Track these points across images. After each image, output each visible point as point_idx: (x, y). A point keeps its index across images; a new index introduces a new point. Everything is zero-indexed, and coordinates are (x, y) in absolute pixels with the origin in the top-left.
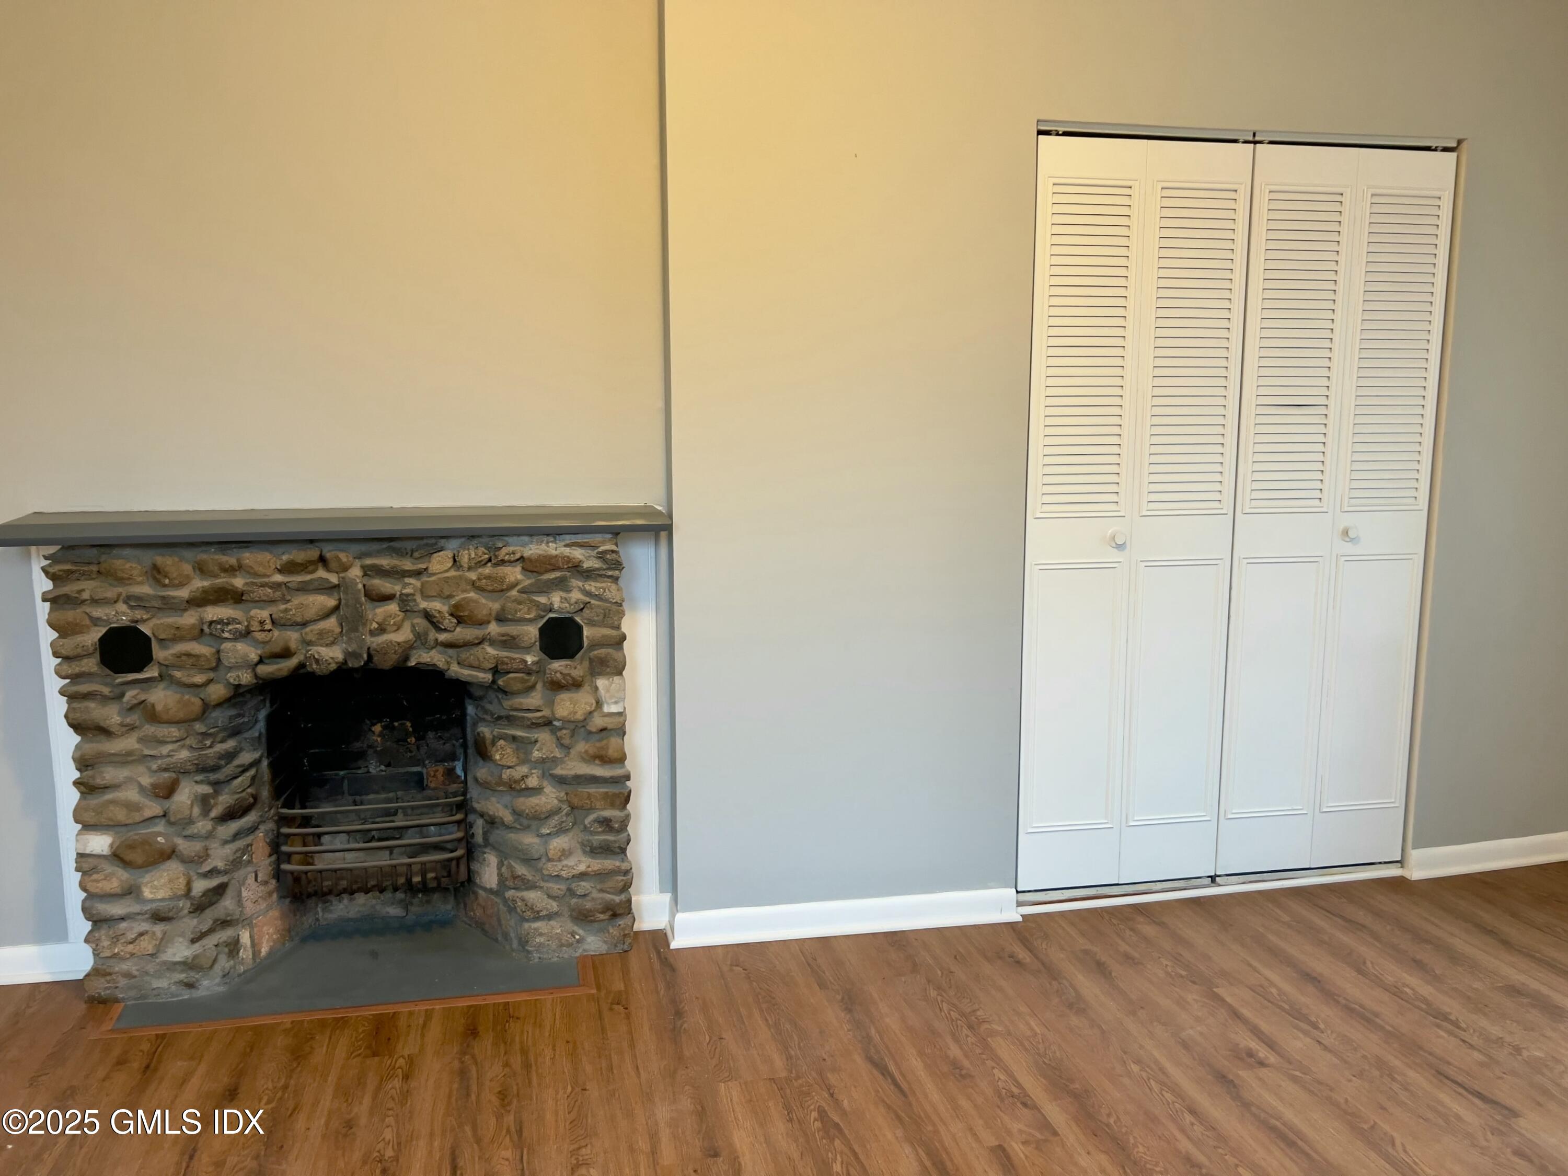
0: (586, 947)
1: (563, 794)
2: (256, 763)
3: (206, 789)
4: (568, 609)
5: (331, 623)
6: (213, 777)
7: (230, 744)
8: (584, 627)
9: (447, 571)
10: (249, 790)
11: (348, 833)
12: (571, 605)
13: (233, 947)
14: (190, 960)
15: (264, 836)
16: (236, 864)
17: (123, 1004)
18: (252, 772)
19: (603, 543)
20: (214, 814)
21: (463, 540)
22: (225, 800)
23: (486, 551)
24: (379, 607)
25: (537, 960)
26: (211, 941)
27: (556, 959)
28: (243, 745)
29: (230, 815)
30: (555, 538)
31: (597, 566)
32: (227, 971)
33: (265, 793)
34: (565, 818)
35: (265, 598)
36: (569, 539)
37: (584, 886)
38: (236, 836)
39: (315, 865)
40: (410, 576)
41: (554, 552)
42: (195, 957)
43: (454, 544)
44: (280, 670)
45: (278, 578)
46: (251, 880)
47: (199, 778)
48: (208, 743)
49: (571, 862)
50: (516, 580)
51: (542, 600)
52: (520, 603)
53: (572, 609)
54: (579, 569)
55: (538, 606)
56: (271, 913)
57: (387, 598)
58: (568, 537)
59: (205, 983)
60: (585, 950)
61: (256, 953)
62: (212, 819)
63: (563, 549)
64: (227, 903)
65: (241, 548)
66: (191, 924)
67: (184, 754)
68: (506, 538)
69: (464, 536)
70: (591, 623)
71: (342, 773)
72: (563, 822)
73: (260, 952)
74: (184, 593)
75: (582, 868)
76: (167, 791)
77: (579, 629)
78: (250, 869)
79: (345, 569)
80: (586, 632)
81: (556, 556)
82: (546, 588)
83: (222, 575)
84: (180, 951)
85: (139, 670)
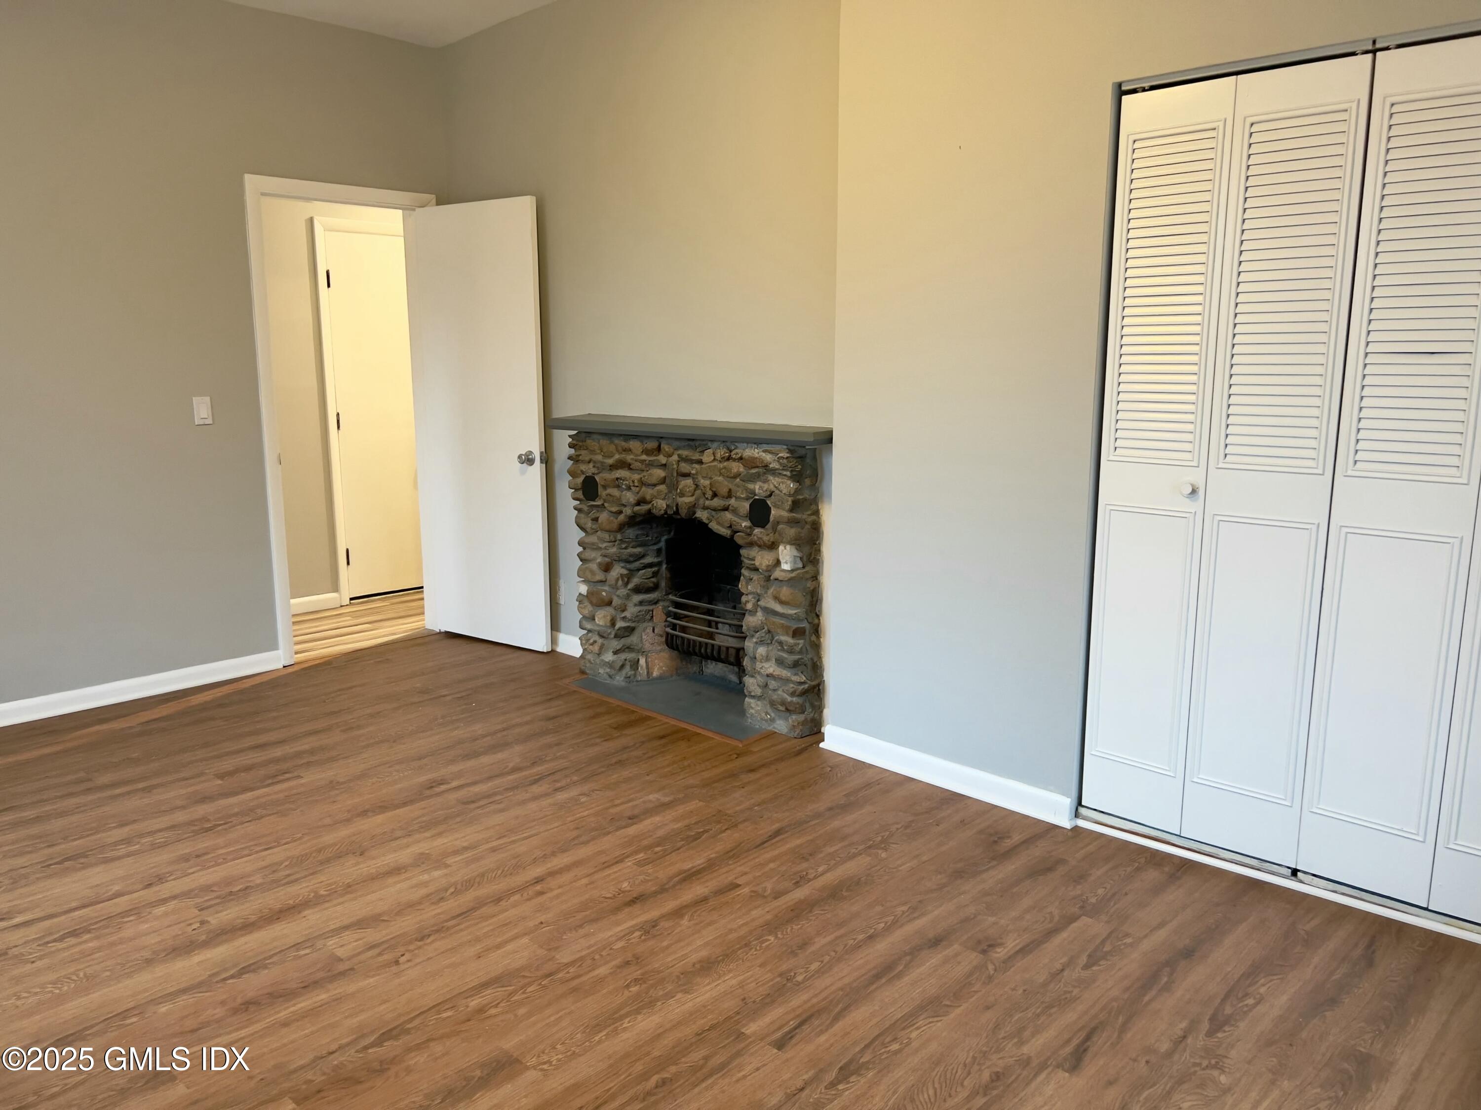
0: (775, 726)
1: (764, 619)
2: (659, 564)
3: (625, 572)
4: (762, 495)
5: (662, 487)
6: (628, 566)
7: (638, 550)
8: (772, 508)
9: (711, 462)
10: (653, 580)
11: (730, 625)
12: (764, 492)
13: (635, 664)
14: (611, 662)
15: (663, 609)
16: (639, 619)
17: (586, 676)
18: (655, 569)
19: (780, 451)
20: (630, 586)
21: (719, 443)
22: (636, 581)
23: (726, 451)
24: (684, 480)
25: (749, 723)
26: (623, 656)
27: (758, 727)
28: (649, 552)
29: (637, 590)
30: (758, 446)
31: (777, 467)
32: (628, 675)
33: (663, 584)
34: (763, 635)
35: (637, 468)
36: (766, 447)
37: (773, 684)
38: (641, 603)
39: (715, 641)
40: (695, 463)
41: (757, 455)
42: (613, 662)
43: (715, 445)
44: (641, 510)
45: (644, 457)
46: (650, 630)
47: (622, 565)
48: (624, 546)
49: (766, 665)
50: (738, 471)
51: (751, 486)
52: (738, 486)
53: (764, 494)
54: (767, 468)
55: (746, 490)
56: (662, 654)
57: (687, 475)
58: (765, 445)
59: (618, 678)
60: (774, 728)
61: (649, 673)
62: (629, 590)
63: (762, 453)
64: (633, 639)
65: (634, 438)
66: (616, 644)
67: (613, 550)
68: (736, 444)
69: (719, 441)
70: (776, 506)
71: (729, 587)
72: (762, 637)
73: (652, 673)
74: (610, 461)
75: (771, 670)
76: (607, 568)
77: (769, 509)
78: (650, 624)
79: (670, 456)
80: (773, 512)
81: (757, 458)
82: (753, 478)
83: (623, 453)
84: (609, 657)
85: (594, 500)
